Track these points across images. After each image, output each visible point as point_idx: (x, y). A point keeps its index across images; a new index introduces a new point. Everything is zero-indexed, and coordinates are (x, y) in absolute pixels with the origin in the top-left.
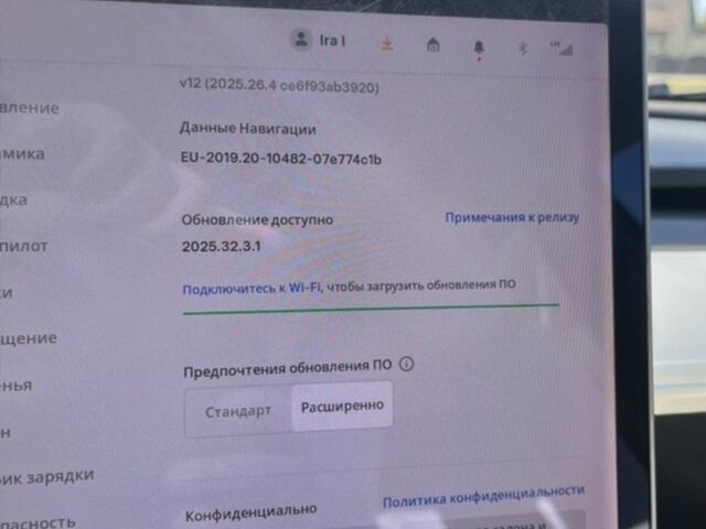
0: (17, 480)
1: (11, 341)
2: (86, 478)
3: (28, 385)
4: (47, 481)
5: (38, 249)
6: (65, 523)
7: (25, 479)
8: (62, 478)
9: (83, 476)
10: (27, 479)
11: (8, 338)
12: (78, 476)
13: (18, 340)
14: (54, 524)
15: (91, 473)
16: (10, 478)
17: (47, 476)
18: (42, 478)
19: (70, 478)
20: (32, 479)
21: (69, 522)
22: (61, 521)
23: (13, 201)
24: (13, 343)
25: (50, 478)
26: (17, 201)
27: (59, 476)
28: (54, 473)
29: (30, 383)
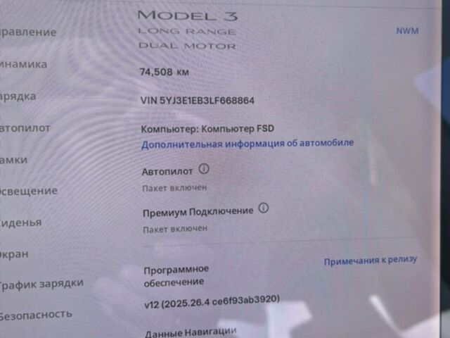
0: (33, 285)
1: (27, 192)
2: (79, 285)
3: (39, 223)
4: (53, 286)
5: (44, 129)
6: (65, 314)
7: (38, 285)
8: (62, 284)
9: (76, 283)
10: (40, 285)
11: (25, 190)
12: (73, 283)
13: (32, 192)
14: (58, 315)
15: (82, 281)
16: (29, 283)
17: (53, 283)
18: (49, 284)
19: (68, 284)
20: (43, 285)
21: (68, 313)
22: (63, 312)
23: (26, 97)
24: (29, 194)
25: (55, 284)
26: (29, 97)
27: (61, 283)
28: (58, 281)
29: (40, 221)
